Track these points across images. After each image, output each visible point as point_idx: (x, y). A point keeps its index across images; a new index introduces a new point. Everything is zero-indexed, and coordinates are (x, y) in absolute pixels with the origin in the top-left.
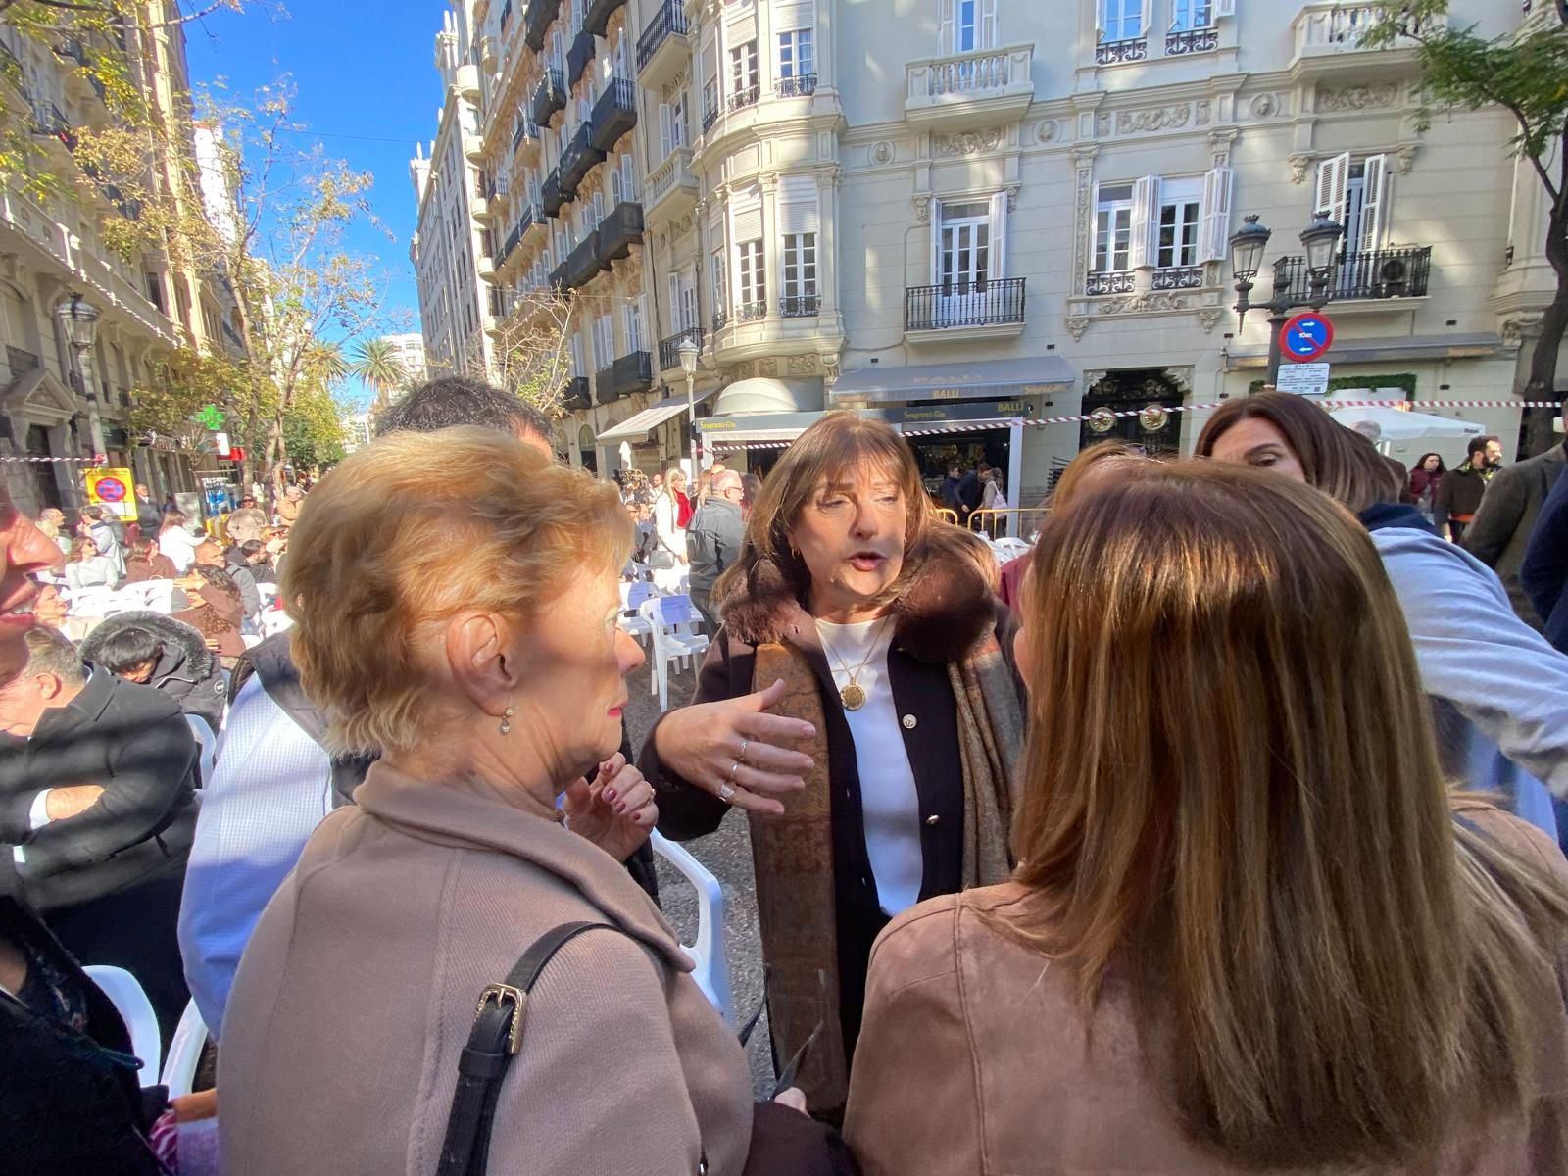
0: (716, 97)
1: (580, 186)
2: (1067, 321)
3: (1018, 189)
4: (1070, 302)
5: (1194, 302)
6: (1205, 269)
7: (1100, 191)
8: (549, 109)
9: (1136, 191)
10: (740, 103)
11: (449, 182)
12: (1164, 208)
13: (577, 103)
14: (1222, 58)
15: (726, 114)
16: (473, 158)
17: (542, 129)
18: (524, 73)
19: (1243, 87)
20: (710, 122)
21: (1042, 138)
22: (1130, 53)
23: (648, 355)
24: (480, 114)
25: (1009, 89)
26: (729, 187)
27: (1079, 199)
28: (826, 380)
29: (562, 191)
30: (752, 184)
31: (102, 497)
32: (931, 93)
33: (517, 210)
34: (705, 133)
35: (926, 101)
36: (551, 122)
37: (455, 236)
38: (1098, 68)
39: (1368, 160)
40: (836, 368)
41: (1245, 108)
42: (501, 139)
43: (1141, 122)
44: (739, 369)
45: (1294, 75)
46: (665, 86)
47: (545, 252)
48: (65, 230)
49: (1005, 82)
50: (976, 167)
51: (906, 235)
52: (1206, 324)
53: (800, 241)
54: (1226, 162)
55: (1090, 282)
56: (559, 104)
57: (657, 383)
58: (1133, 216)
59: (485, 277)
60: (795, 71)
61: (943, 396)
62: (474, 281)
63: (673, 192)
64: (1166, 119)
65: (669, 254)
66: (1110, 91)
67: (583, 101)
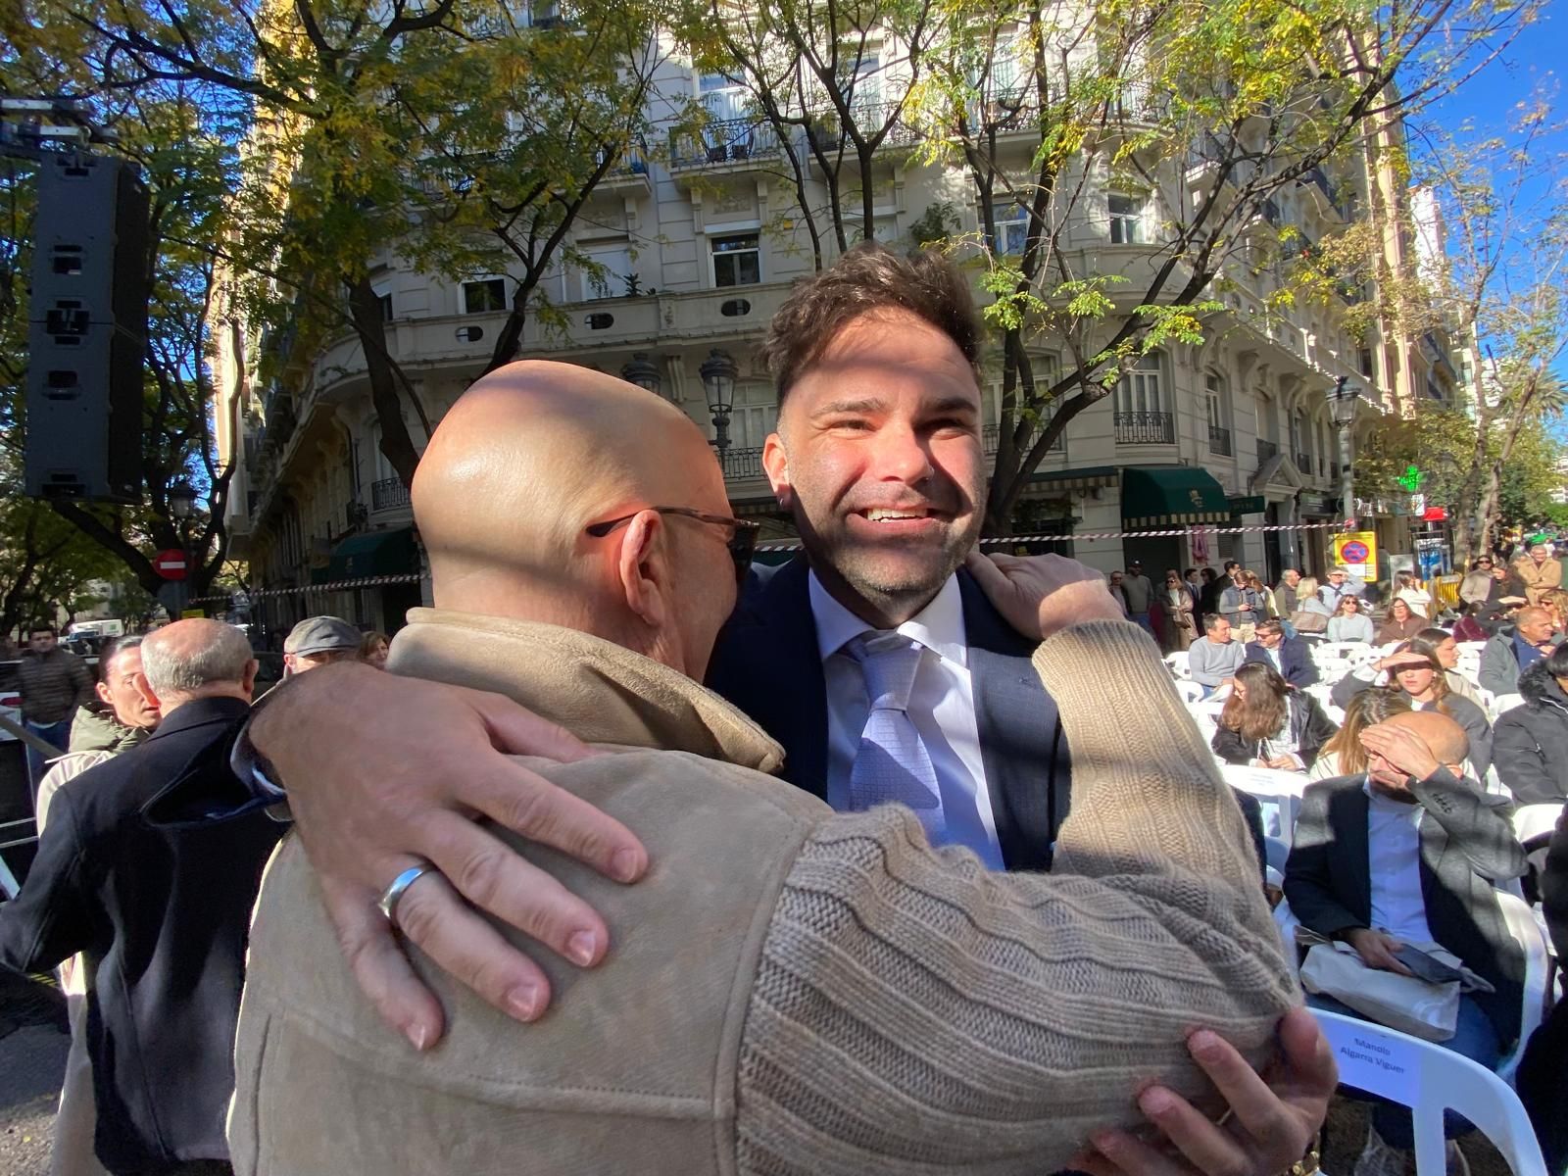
31: (1346, 559)
48: (1305, 331)
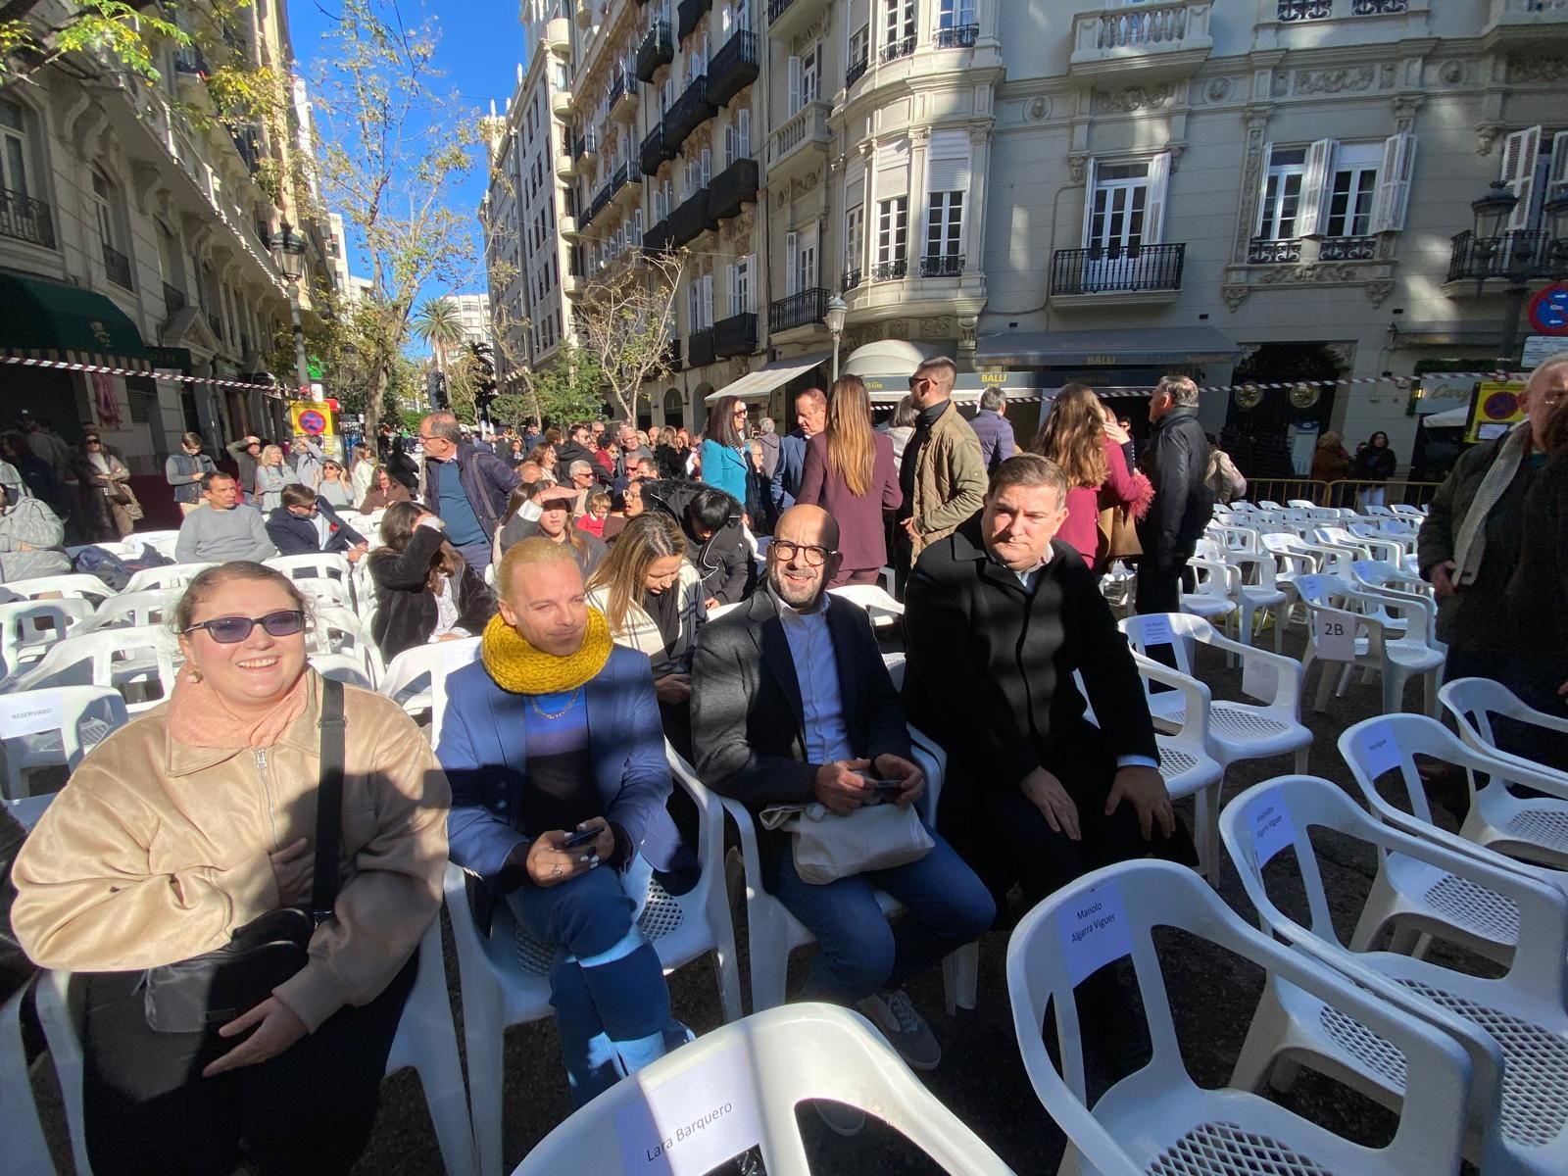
0: (865, 49)
1: (684, 143)
2: (1224, 289)
3: (1182, 149)
4: (1228, 270)
5: (1364, 274)
6: (1379, 241)
7: (1273, 154)
8: (654, 62)
9: (1311, 153)
10: (892, 53)
11: (531, 139)
12: (1338, 174)
13: (687, 56)
14: (1411, 21)
15: (878, 67)
16: (559, 114)
17: (642, 84)
18: (626, 25)
19: (1433, 51)
20: (857, 72)
21: (1212, 97)
22: (1314, 11)
23: (755, 316)
24: (570, 70)
25: (1185, 44)
26: (875, 141)
27: (1249, 162)
28: (960, 344)
29: (664, 147)
30: (902, 139)
32: (1100, 46)
33: (608, 169)
34: (848, 86)
35: (1094, 54)
36: (655, 78)
37: (534, 196)
38: (1279, 24)
39: (1558, 135)
40: (972, 331)
41: (1434, 73)
42: (591, 95)
43: (1321, 83)
44: (865, 331)
45: (1489, 43)
46: (796, 38)
47: (638, 211)
48: (210, 170)
49: (1181, 37)
50: (1143, 126)
51: (1057, 196)
52: (1375, 298)
53: (946, 199)
54: (1410, 129)
55: (1252, 250)
56: (666, 57)
57: (763, 345)
58: (1306, 181)
59: (567, 237)
60: (955, 22)
61: (1098, 361)
62: (555, 241)
63: (804, 147)
64: (1348, 81)
65: (789, 211)
66: (1292, 48)
67: (694, 55)
